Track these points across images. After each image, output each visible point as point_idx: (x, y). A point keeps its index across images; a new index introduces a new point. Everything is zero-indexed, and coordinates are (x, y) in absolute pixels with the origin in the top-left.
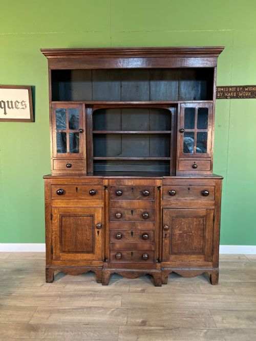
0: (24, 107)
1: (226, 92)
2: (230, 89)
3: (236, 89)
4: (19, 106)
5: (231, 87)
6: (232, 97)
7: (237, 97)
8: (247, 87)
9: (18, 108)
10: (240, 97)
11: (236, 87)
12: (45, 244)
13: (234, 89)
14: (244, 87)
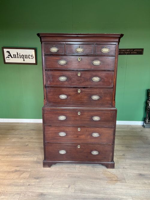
0: (32, 57)
1: (125, 51)
2: (127, 50)
3: (130, 50)
4: (30, 57)
5: (128, 49)
6: (128, 54)
7: (130, 54)
8: (135, 49)
9: (30, 58)
10: (132, 54)
11: (130, 49)
12: (42, 120)
13: (129, 50)
14: (134, 49)
